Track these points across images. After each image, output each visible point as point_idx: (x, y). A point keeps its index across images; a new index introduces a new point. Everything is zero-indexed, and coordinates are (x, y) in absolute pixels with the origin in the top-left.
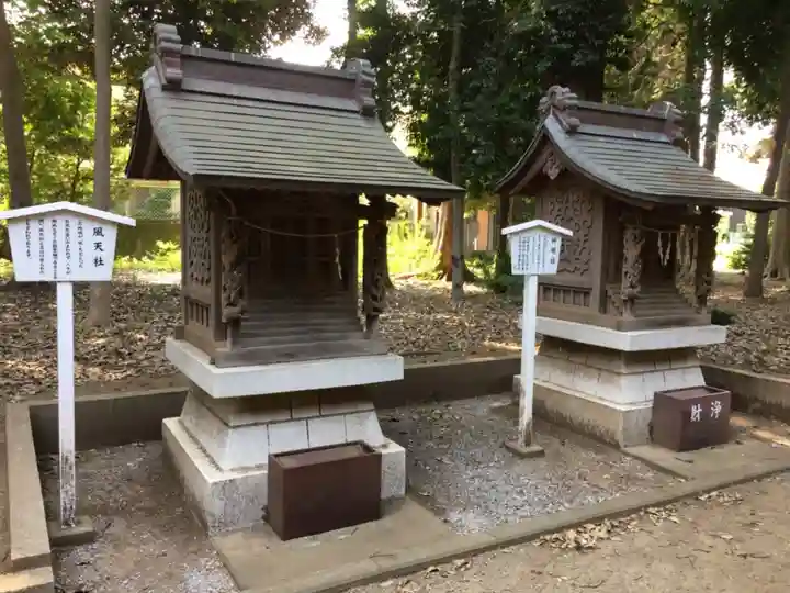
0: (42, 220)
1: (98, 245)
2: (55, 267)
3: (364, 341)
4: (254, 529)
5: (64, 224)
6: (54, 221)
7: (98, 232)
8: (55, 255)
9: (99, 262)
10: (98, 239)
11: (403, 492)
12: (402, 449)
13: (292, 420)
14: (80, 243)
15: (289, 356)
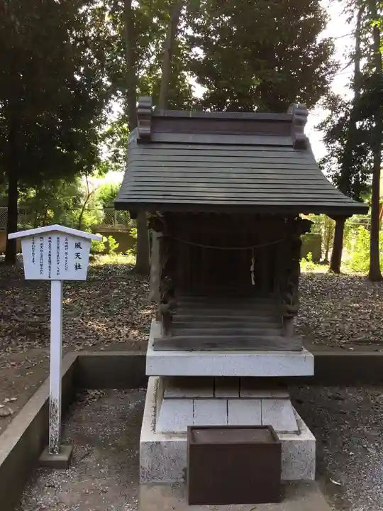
0: (43, 238)
1: (78, 255)
2: (50, 270)
3: (280, 337)
4: (174, 486)
5: (56, 240)
6: (50, 238)
7: (78, 246)
8: (50, 262)
9: (78, 267)
10: (78, 250)
11: (313, 477)
12: (313, 438)
13: (214, 398)
14: (66, 253)
15: (211, 346)
